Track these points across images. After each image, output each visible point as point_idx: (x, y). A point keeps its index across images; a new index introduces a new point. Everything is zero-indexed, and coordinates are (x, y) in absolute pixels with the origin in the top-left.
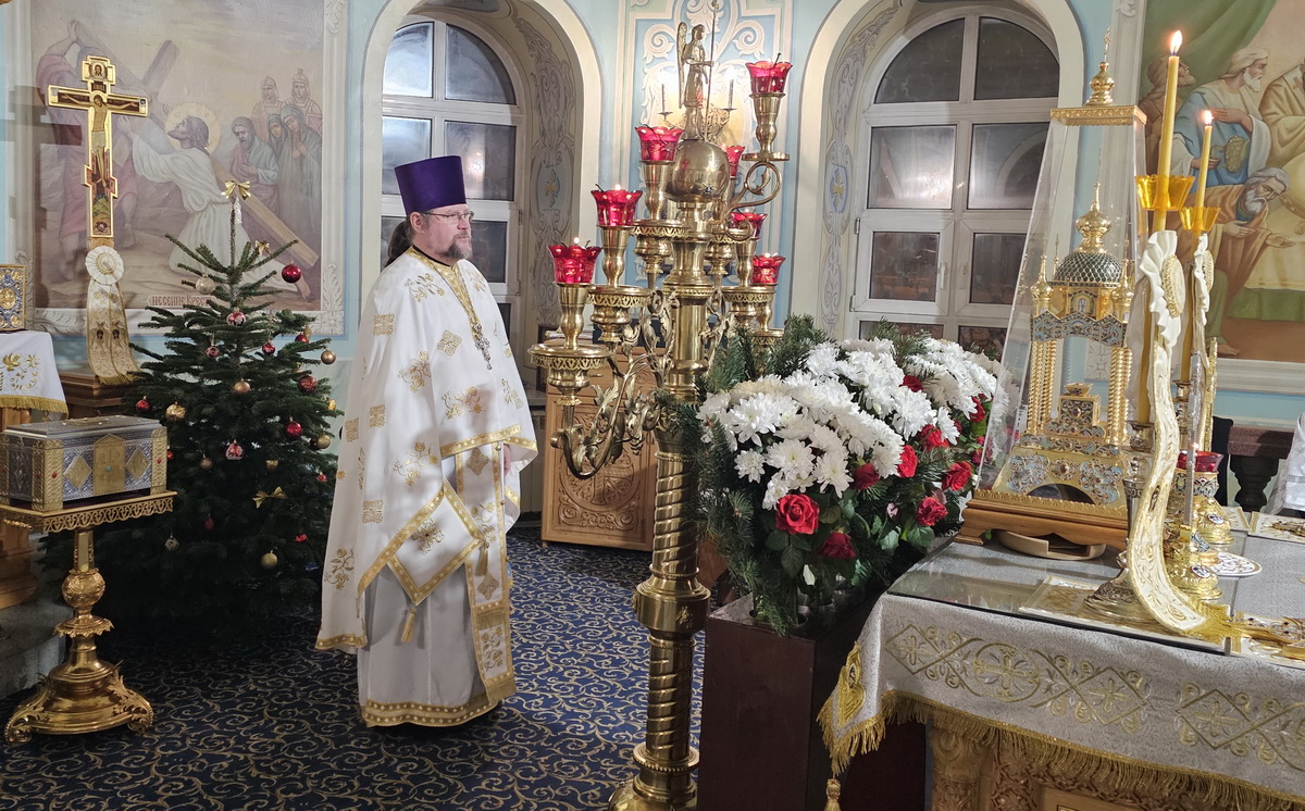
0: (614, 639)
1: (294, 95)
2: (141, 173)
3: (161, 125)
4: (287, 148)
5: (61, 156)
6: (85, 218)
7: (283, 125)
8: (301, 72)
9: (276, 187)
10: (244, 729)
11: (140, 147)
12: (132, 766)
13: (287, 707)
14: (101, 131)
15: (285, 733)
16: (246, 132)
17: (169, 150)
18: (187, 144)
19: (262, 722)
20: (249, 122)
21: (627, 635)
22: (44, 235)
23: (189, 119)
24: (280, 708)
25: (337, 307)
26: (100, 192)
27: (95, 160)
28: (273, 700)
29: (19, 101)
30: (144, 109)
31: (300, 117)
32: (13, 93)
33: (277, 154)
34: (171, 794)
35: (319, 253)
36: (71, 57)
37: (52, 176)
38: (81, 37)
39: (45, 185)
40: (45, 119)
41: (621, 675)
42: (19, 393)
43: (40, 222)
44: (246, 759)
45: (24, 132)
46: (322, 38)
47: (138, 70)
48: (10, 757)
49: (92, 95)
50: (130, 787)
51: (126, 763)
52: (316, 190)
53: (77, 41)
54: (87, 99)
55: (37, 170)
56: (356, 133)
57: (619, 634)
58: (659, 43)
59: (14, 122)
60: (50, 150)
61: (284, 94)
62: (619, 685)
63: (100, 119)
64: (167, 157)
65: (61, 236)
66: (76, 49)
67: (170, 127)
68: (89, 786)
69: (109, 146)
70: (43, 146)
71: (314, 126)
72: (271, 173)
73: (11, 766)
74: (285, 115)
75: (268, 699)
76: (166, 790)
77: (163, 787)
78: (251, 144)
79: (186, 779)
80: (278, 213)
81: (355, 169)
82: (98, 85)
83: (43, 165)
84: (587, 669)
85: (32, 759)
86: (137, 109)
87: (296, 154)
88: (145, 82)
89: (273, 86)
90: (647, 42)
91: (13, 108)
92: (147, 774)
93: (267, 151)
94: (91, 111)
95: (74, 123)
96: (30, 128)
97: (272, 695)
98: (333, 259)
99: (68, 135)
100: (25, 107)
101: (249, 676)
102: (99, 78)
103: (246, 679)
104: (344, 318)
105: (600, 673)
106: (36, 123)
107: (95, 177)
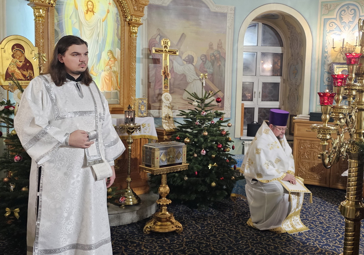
0: (319, 215)
1: (218, 47)
2: (175, 71)
3: (181, 57)
4: (215, 63)
5: (155, 67)
6: (161, 84)
7: (214, 56)
8: (220, 40)
9: (212, 74)
10: (208, 235)
11: (175, 64)
12: (178, 243)
13: (220, 229)
14: (166, 60)
15: (220, 237)
16: (204, 58)
17: (183, 65)
18: (188, 62)
19: (213, 233)
20: (205, 56)
21: (324, 214)
22: (150, 90)
23: (189, 55)
24: (218, 229)
25: (229, 109)
26: (166, 77)
27: (165, 68)
28: (215, 226)
29: (144, 52)
30: (177, 53)
31: (219, 53)
32: (142, 50)
33: (213, 65)
34: (189, 253)
35: (224, 93)
36: (158, 39)
37: (152, 73)
38: (160, 33)
39: (150, 76)
40: (151, 57)
41: (323, 227)
42: (145, 134)
43: (149, 86)
44: (210, 244)
45: (145, 61)
46: (226, 30)
47: (175, 42)
48: (145, 238)
49: (164, 50)
50: (178, 250)
51: (176, 242)
52: (223, 75)
53: (159, 35)
54: (162, 51)
55: (148, 71)
56: (235, 57)
57: (321, 214)
58: (331, 25)
59: (143, 58)
60: (152, 65)
61: (215, 47)
62: (323, 231)
63: (166, 56)
64: (183, 67)
65: (154, 90)
66: (159, 37)
67: (183, 58)
68: (167, 248)
69: (168, 64)
70: (150, 64)
71: (223, 56)
72: (211, 70)
73: (146, 240)
74: (215, 53)
75: (214, 226)
76: (188, 252)
77: (187, 250)
78: (206, 62)
79: (193, 248)
80: (213, 82)
81: (235, 69)
82: (166, 47)
83: (150, 70)
84: (312, 224)
85: (151, 239)
86: (175, 53)
87: (218, 64)
88: (177, 45)
89: (212, 45)
90: (327, 26)
91: (142, 54)
92: (182, 246)
93: (210, 64)
94: (164, 54)
95: (158, 58)
96: (147, 59)
97: (215, 225)
98: (228, 95)
99: (156, 61)
100: (145, 54)
101: (208, 218)
102: (166, 45)
103: (207, 219)
104: (231, 113)
105: (316, 226)
106: (148, 58)
107: (164, 73)
